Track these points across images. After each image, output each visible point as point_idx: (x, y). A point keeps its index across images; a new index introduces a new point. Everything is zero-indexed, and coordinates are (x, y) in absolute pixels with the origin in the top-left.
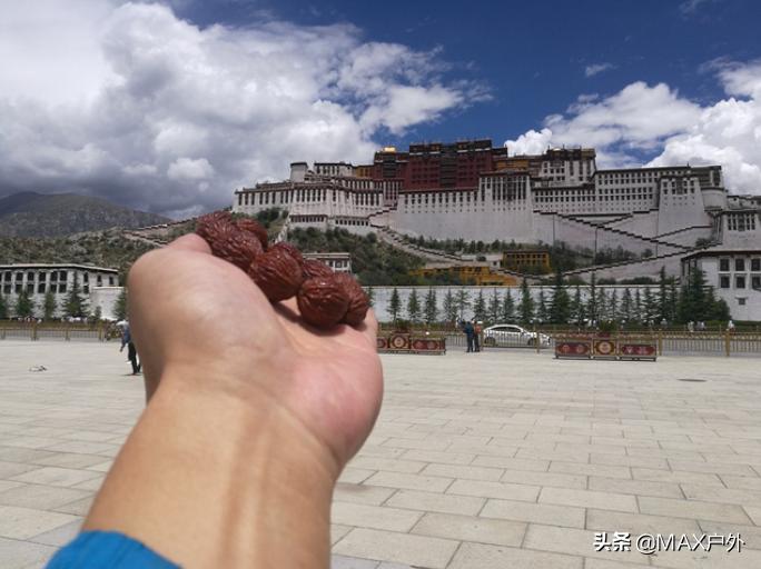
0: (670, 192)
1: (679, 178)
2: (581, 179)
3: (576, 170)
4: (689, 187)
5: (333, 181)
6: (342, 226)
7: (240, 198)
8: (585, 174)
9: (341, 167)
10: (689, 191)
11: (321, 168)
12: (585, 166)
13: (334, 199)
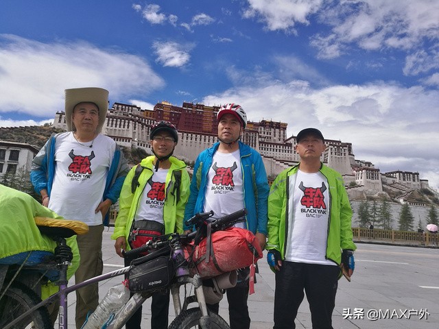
0: (334, 153)
1: (338, 147)
2: (280, 140)
3: (277, 134)
4: (343, 152)
5: (130, 116)
6: (142, 147)
7: (60, 118)
8: (282, 137)
9: (134, 108)
10: (343, 155)
11: (120, 106)
12: (282, 132)
13: (135, 128)
